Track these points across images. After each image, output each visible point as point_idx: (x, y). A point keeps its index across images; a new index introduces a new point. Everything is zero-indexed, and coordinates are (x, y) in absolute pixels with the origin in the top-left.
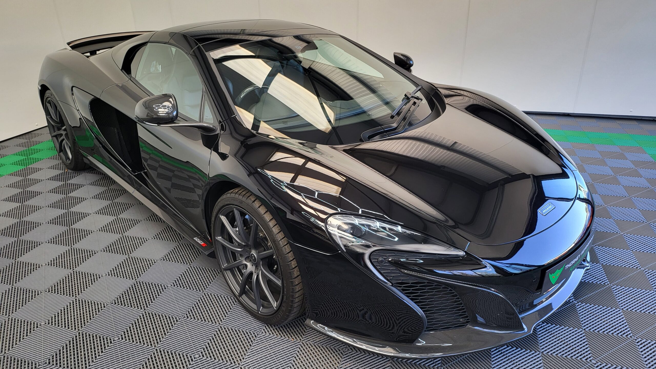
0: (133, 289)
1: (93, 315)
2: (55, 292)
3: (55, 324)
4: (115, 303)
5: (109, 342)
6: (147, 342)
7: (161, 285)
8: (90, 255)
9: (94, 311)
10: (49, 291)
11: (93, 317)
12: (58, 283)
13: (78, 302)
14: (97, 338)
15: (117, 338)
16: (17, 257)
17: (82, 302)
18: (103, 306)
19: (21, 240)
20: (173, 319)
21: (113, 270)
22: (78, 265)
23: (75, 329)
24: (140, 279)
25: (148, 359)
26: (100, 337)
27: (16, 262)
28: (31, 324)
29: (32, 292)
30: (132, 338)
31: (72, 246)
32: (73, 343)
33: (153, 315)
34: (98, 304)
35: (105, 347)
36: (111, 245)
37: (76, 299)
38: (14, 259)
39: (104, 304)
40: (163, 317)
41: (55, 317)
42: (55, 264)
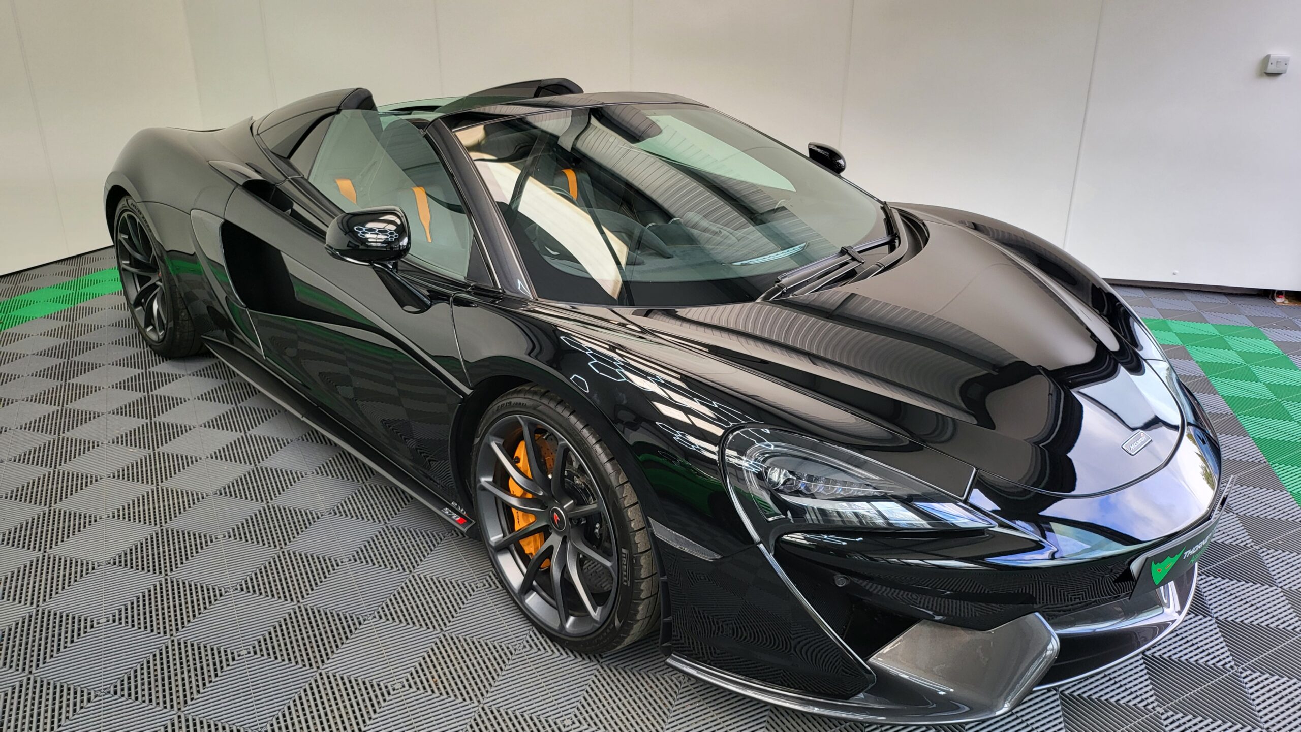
0: (276, 565)
1: (199, 609)
2: (126, 565)
3: (127, 622)
4: (242, 590)
5: (230, 659)
6: (303, 661)
7: (330, 559)
8: (193, 500)
9: (201, 602)
10: (115, 564)
11: (200, 614)
12: (131, 550)
13: (169, 585)
14: (206, 651)
15: (246, 652)
16: (53, 502)
17: (178, 585)
18: (217, 593)
19: (61, 471)
20: (353, 620)
21: (238, 528)
22: (171, 518)
23: (165, 633)
24: (291, 547)
25: (305, 691)
26: (212, 649)
27: (52, 512)
28: (80, 621)
29: (82, 564)
30: (275, 653)
31: (160, 483)
32: (161, 659)
33: (313, 613)
34: (208, 590)
35: (222, 668)
36: (233, 483)
37: (166, 579)
38: (48, 506)
39: (220, 590)
40: (333, 616)
41: (126, 609)
42: (126, 516)
